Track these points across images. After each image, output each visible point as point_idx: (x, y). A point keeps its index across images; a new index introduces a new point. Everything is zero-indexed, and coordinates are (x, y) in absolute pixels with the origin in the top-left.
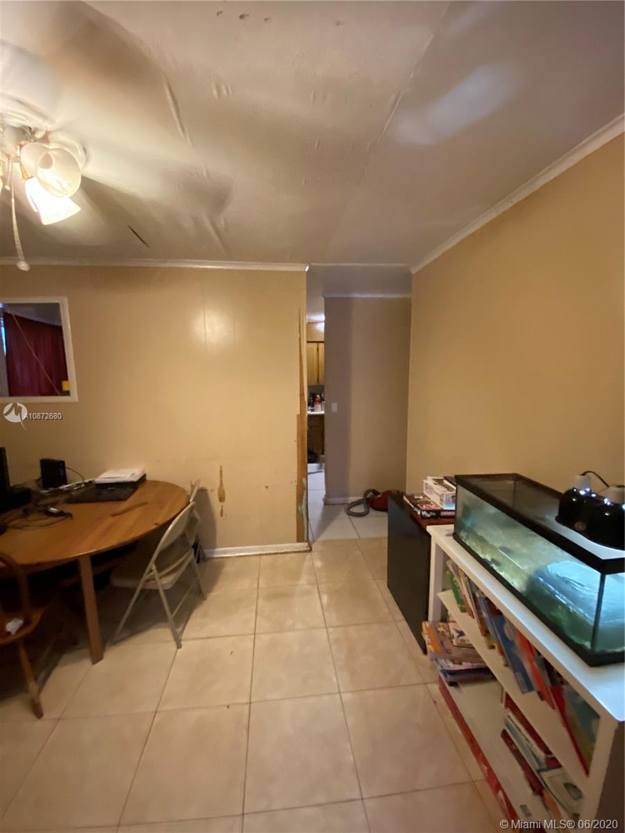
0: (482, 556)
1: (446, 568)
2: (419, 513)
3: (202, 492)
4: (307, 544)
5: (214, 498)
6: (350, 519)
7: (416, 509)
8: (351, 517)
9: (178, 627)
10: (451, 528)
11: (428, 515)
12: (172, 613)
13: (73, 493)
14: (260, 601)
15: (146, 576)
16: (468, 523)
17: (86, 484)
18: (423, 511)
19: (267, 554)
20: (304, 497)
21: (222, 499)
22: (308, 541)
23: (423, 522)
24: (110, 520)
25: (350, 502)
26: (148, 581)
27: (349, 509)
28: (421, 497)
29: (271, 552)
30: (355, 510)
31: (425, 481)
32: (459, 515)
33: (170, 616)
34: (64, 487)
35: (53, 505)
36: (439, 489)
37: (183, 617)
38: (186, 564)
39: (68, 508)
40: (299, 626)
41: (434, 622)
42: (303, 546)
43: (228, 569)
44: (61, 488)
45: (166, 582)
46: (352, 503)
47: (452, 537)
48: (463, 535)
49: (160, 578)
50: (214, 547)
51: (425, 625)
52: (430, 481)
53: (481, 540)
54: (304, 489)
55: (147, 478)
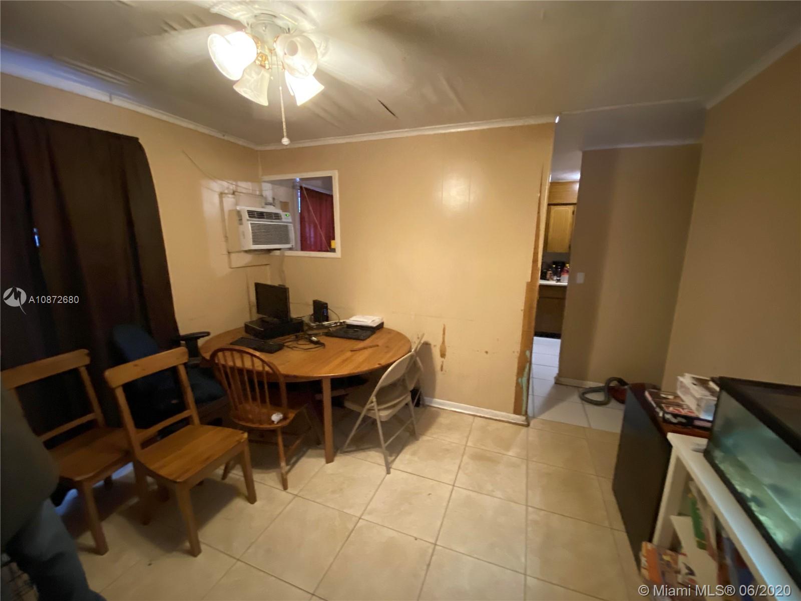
0: (739, 488)
1: (687, 490)
2: (661, 414)
3: (426, 345)
4: (524, 418)
5: (436, 352)
6: (583, 404)
7: (658, 410)
8: (584, 402)
9: (391, 456)
10: (703, 442)
11: (674, 420)
12: (385, 442)
13: (330, 329)
14: (465, 457)
15: (368, 406)
16: (729, 442)
17: (341, 323)
18: (668, 413)
19: (480, 417)
20: (527, 370)
21: (443, 355)
22: (526, 414)
23: (665, 426)
24: (349, 354)
25: (587, 387)
26: (369, 410)
27: (584, 393)
28: (671, 397)
29: (486, 416)
30: (590, 396)
31: (681, 379)
32: (716, 429)
33: (384, 445)
34: (326, 323)
35: (315, 335)
36: (698, 391)
37: (395, 449)
38: (403, 404)
39: (323, 339)
40: (498, 494)
41: (659, 546)
42: (520, 419)
43: (443, 420)
44: (324, 323)
45: (383, 414)
46: (591, 388)
47: (701, 455)
48: (718, 454)
49: (379, 410)
50: (433, 396)
51: (646, 546)
52: (686, 380)
53: (742, 468)
54: (528, 362)
55: (385, 326)
